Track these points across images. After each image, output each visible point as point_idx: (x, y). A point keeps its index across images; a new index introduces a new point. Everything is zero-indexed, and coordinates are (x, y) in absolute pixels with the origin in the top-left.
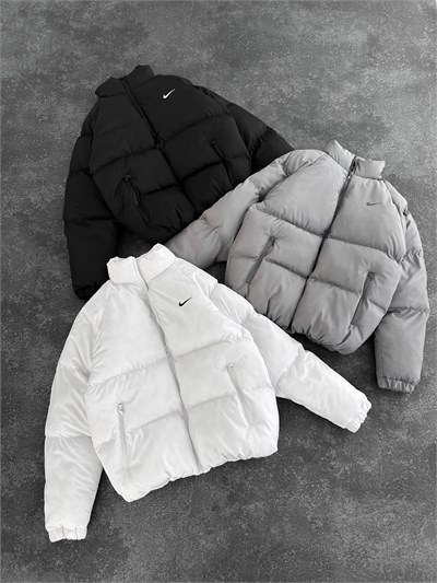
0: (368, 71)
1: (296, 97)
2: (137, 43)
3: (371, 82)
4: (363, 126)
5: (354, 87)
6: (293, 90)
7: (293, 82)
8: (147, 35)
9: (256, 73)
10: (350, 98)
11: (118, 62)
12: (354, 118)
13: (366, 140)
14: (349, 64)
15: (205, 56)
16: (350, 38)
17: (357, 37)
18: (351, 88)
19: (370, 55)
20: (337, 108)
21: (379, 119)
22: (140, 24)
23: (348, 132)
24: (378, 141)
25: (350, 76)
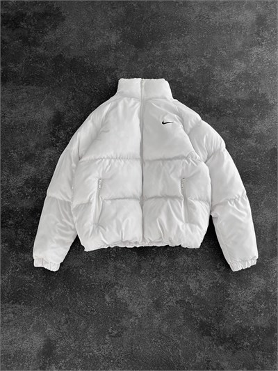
0: (256, 50)
1: (192, 75)
2: (55, 27)
3: (259, 60)
4: (249, 103)
5: (243, 65)
6: (190, 70)
7: (190, 62)
8: (63, 19)
9: (158, 53)
10: (239, 76)
11: (39, 45)
12: (242, 95)
13: (252, 116)
14: (239, 43)
15: (114, 38)
16: (241, 18)
17: (247, 17)
18: (240, 66)
19: (258, 34)
20: (227, 85)
21: (264, 95)
22: (58, 9)
23: (237, 108)
24: (262, 117)
25: (240, 55)
